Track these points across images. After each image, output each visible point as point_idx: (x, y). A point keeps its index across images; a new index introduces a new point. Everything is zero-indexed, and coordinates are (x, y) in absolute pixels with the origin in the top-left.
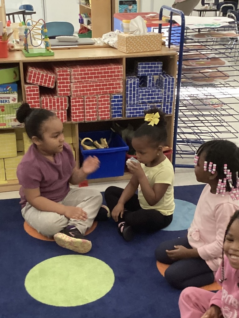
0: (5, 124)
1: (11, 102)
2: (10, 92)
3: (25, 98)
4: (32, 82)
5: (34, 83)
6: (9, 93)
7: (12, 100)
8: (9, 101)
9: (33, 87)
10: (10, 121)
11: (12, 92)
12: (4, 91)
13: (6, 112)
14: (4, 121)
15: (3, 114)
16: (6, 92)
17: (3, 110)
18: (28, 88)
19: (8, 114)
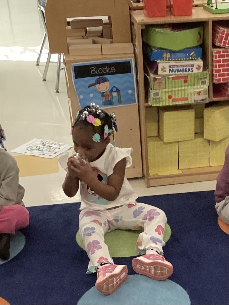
0: (187, 98)
1: (195, 71)
2: (193, 58)
3: (213, 65)
4: (223, 45)
5: (225, 46)
6: (192, 60)
7: (197, 68)
8: (193, 69)
9: (223, 52)
10: (193, 94)
11: (196, 58)
12: (186, 57)
13: (189, 84)
14: (186, 95)
15: (185, 86)
16: (188, 59)
17: (185, 81)
18: (216, 53)
19: (191, 86)
